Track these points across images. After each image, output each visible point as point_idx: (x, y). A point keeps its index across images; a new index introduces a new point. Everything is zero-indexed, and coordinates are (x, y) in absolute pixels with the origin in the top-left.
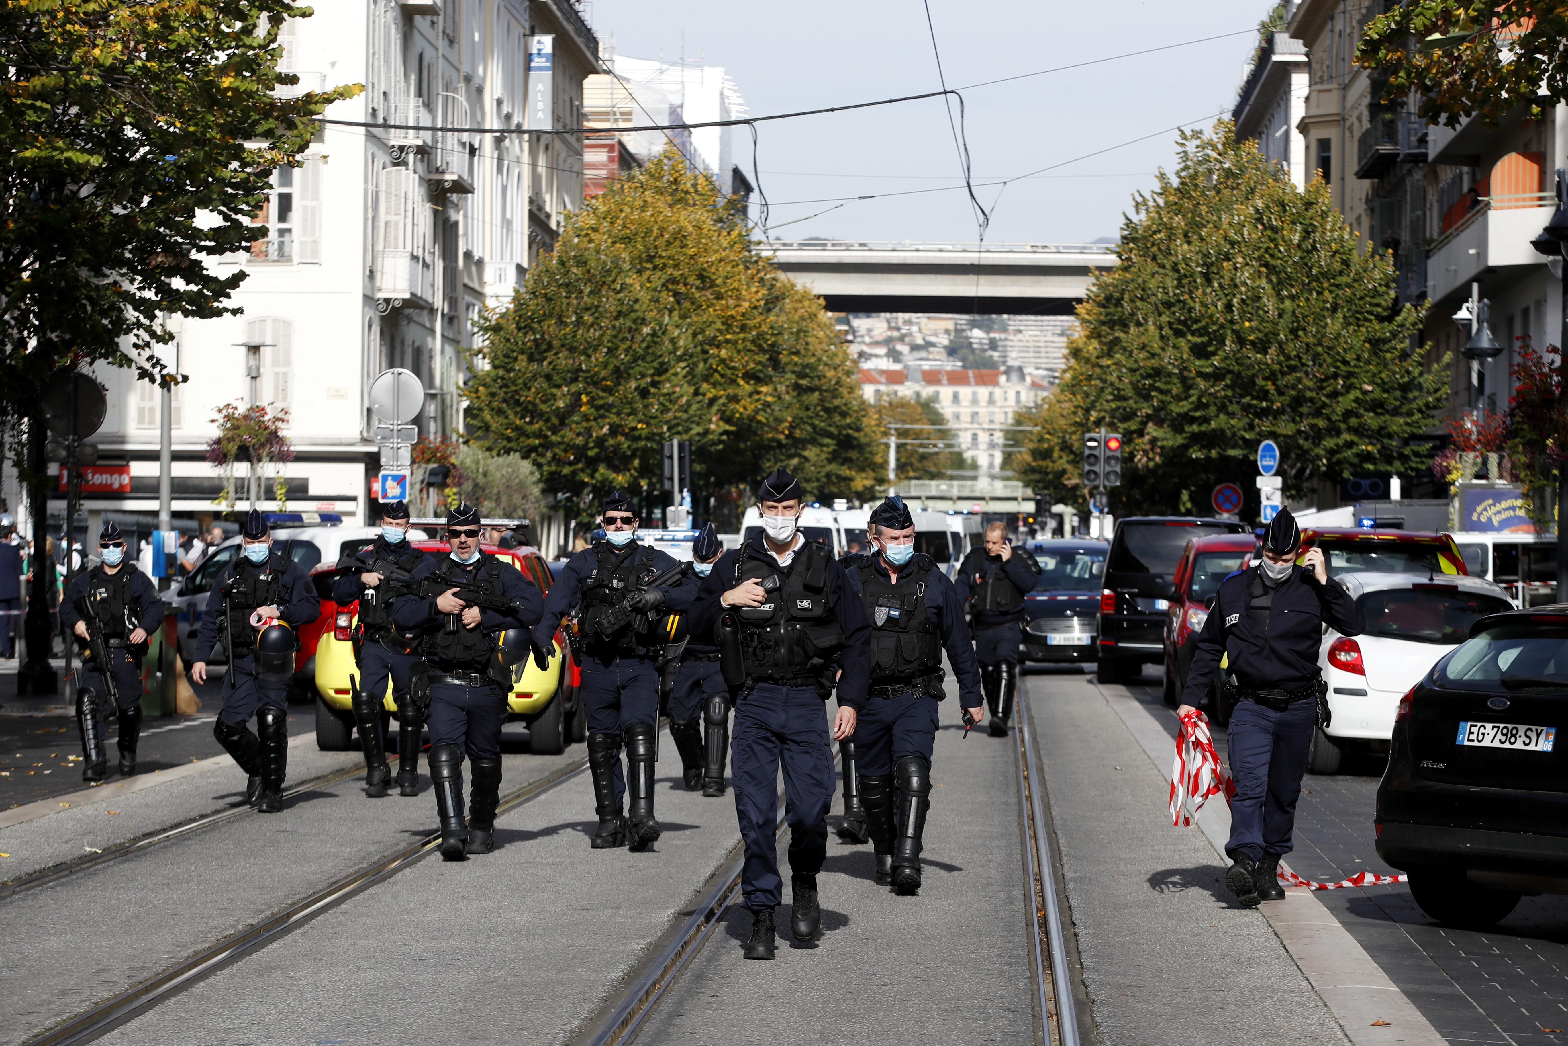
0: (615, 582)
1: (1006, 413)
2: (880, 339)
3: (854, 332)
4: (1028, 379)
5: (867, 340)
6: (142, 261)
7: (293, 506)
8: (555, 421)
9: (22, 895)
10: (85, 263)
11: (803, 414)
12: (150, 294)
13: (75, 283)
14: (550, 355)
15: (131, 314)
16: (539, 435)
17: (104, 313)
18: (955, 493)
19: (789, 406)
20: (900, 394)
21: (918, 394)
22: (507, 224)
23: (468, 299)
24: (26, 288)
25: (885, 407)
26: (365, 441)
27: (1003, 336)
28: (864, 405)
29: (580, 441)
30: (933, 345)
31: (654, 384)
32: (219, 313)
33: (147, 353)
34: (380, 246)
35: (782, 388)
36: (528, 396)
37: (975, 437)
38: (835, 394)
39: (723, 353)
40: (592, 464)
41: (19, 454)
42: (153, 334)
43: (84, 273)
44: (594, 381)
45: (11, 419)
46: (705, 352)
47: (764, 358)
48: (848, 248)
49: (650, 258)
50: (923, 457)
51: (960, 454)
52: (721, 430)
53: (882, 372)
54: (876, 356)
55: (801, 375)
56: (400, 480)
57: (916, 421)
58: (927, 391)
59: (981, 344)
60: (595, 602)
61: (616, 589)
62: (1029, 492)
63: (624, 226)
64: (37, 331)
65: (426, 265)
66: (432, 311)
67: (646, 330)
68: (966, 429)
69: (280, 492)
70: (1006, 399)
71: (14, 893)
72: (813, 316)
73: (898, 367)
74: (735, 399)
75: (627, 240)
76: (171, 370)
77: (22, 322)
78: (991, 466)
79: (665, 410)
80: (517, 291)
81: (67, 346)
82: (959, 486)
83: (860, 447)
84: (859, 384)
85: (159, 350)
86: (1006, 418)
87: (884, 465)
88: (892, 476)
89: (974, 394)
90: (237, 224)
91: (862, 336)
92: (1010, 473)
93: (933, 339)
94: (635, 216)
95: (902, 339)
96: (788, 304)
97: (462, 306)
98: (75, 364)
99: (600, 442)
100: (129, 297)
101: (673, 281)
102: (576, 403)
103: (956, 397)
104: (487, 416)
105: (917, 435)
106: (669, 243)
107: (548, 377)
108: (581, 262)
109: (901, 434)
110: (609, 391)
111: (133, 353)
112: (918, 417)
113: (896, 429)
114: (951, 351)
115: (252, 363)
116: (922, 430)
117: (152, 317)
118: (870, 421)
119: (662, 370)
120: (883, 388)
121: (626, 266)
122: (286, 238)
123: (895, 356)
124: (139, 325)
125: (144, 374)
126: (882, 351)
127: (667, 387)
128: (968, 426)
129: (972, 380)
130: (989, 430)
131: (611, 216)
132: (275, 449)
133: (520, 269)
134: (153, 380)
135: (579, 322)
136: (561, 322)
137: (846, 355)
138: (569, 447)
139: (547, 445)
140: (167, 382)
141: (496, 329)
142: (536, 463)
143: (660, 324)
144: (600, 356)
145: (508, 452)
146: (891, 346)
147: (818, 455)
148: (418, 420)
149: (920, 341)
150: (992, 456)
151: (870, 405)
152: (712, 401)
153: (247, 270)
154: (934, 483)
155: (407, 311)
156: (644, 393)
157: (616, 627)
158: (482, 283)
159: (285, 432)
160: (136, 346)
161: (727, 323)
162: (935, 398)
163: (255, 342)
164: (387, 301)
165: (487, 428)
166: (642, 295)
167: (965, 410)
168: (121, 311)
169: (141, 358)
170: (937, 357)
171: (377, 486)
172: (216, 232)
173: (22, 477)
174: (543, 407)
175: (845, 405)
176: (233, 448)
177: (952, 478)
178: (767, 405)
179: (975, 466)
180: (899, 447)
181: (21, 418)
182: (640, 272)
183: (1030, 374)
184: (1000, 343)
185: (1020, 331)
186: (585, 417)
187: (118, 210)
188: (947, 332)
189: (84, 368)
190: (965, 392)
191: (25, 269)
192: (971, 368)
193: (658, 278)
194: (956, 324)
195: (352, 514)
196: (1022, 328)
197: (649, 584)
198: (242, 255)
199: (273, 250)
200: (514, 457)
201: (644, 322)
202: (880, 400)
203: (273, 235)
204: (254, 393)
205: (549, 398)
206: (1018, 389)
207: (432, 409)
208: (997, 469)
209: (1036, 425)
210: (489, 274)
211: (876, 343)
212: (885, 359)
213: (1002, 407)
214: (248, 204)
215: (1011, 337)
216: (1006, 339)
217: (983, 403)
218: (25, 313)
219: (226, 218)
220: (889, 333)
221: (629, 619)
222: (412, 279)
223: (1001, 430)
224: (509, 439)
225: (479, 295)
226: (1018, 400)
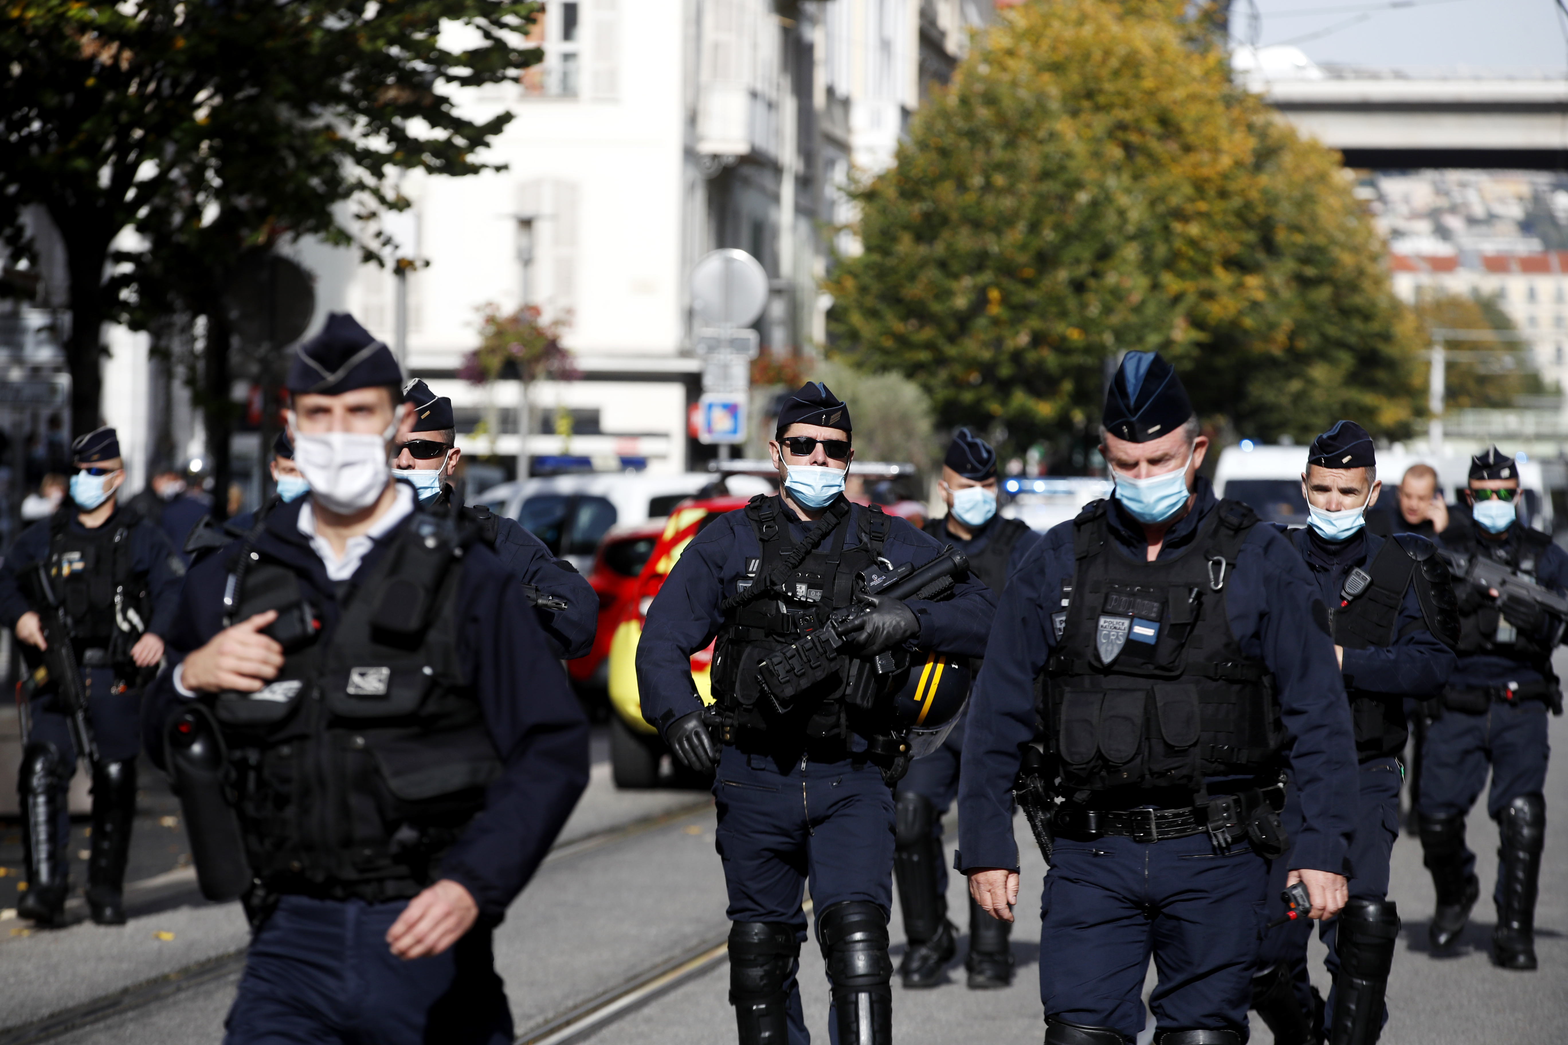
0: (801, 589)
2: (1422, 208)
3: (1381, 198)
5: (1403, 210)
6: (366, 96)
7: (581, 446)
8: (952, 326)
9: (190, 993)
10: (285, 98)
11: (1308, 317)
12: (379, 144)
13: (272, 127)
14: (946, 234)
15: (352, 171)
16: (929, 346)
17: (313, 169)
19: (1286, 306)
20: (1450, 288)
21: (1476, 288)
22: (886, 45)
23: (829, 152)
24: (202, 132)
25: (1428, 308)
26: (684, 353)
28: (1396, 307)
29: (986, 355)
30: (1499, 217)
31: (1094, 274)
32: (475, 169)
33: (373, 227)
34: (705, 76)
35: (1278, 280)
36: (914, 291)
37: (1559, 347)
38: (1354, 287)
39: (1194, 229)
40: (1004, 388)
41: (192, 369)
42: (382, 200)
43: (285, 113)
44: (1007, 270)
45: (180, 319)
46: (1168, 228)
47: (1250, 236)
48: (1375, 76)
49: (1090, 95)
50: (1483, 380)
51: (1536, 375)
52: (1189, 340)
53: (1424, 257)
54: (1416, 234)
55: (1305, 261)
56: (732, 409)
57: (1474, 327)
58: (1489, 284)
60: (757, 634)
61: (804, 605)
63: (1054, 49)
64: (219, 194)
65: (771, 106)
66: (777, 169)
67: (1083, 197)
68: (1547, 338)
69: (562, 424)
71: (179, 990)
72: (1322, 178)
73: (1447, 249)
74: (1208, 295)
75: (1057, 68)
76: (407, 251)
77: (197, 182)
79: (1107, 310)
80: (900, 143)
81: (259, 217)
83: (1391, 364)
84: (1389, 275)
85: (391, 221)
87: (1424, 391)
88: (1437, 405)
89: (1559, 286)
90: (500, 45)
91: (1396, 206)
93: (1498, 210)
94: (1069, 33)
96: (1287, 159)
97: (820, 162)
98: (271, 242)
99: (1017, 356)
100: (347, 147)
101: (1122, 126)
102: (980, 302)
103: (1532, 295)
104: (856, 319)
105: (1474, 346)
106: (1116, 74)
107: (943, 265)
108: (990, 100)
109: (1452, 345)
110: (1029, 283)
111: (354, 228)
112: (1475, 322)
113: (1443, 339)
114: (1527, 226)
115: (524, 242)
116: (1480, 340)
117: (379, 175)
118: (1405, 328)
119: (1105, 254)
120: (1425, 280)
121: (1054, 105)
122: (571, 65)
123: (1442, 233)
124: (361, 186)
125: (369, 256)
126: (1424, 226)
127: (1111, 279)
128: (1550, 333)
129: (1556, 267)
131: (1033, 35)
132: (555, 364)
133: (905, 112)
134: (382, 264)
135: (988, 187)
136: (962, 186)
137: (1370, 233)
138: (972, 364)
139: (941, 360)
140: (402, 268)
141: (869, 196)
142: (925, 386)
143: (1102, 187)
144: (1017, 234)
145: (884, 368)
146: (1437, 219)
147: (1329, 376)
148: (759, 325)
149: (1480, 212)
151: (1406, 306)
152: (1177, 299)
153: (515, 109)
155: (747, 171)
156: (1079, 287)
157: (804, 683)
158: (848, 130)
159: (569, 341)
160: (359, 217)
161: (1200, 187)
162: (1501, 294)
163: (527, 212)
164: (715, 157)
165: (854, 336)
166: (1079, 148)
167: (1545, 310)
168: (335, 166)
169: (364, 232)
171: (699, 418)
172: (472, 58)
173: (197, 401)
174: (936, 307)
175: (1369, 303)
176: (495, 363)
177: (1524, 408)
178: (1255, 305)
180: (1448, 364)
181: (195, 316)
182: (1075, 113)
186: (996, 322)
187: (332, 23)
188: (1520, 198)
189: (285, 247)
190: (1545, 285)
191: (199, 105)
192: (1554, 249)
193: (1100, 123)
194: (1533, 186)
195: (662, 457)
197: (882, 592)
198: (508, 89)
199: (553, 83)
200: (894, 379)
201: (1077, 184)
202: (1420, 297)
203: (552, 60)
204: (527, 284)
205: (943, 294)
207: (778, 309)
210: (859, 117)
211: (1416, 215)
212: (1429, 238)
214: (517, 14)
218: (201, 168)
219: (487, 35)
220: (1435, 201)
221: (834, 666)
222: (751, 124)
224: (885, 352)
225: (844, 147)
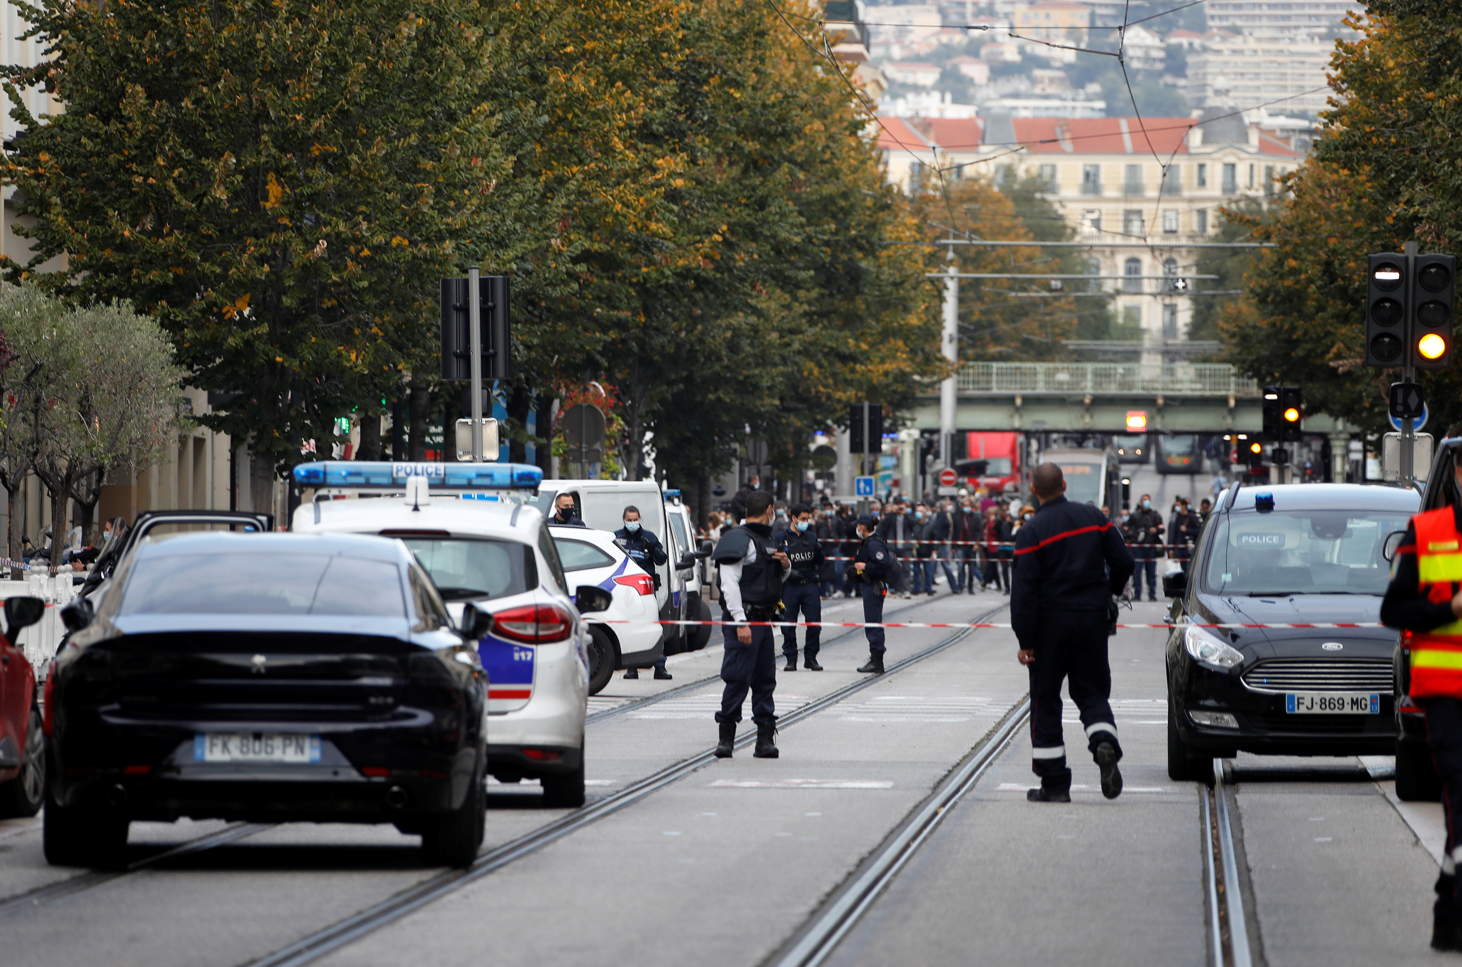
1: (1202, 213)
2: (924, 51)
4: (1254, 138)
5: (896, 52)
8: (209, 229)
11: (753, 216)
14: (197, 85)
16: (174, 259)
18: (1088, 388)
19: (722, 199)
20: (969, 171)
21: (1009, 172)
25: (933, 199)
27: (1197, 42)
28: (887, 196)
29: (263, 273)
30: (1044, 63)
31: (424, 149)
35: (707, 159)
36: (149, 174)
37: (1133, 264)
38: (824, 171)
39: (578, 81)
40: (291, 325)
44: (294, 143)
46: (537, 78)
50: (1021, 311)
51: (1101, 303)
52: (576, 250)
53: (927, 125)
54: (917, 89)
57: (1007, 232)
58: (1028, 165)
59: (1147, 59)
62: (1254, 390)
68: (1114, 249)
70: (1202, 182)
73: (964, 112)
74: (603, 182)
78: (1169, 330)
79: (449, 206)
82: (1096, 374)
84: (876, 150)
86: (1203, 225)
87: (933, 327)
88: (949, 351)
89: (1133, 170)
91: (887, 44)
92: (1210, 345)
93: (1041, 50)
95: (973, 51)
99: (309, 276)
102: (254, 191)
103: (1091, 177)
105: (1005, 261)
107: (193, 133)
109: (971, 258)
112: (1007, 223)
113: (956, 249)
114: (1081, 76)
116: (1014, 250)
118: (899, 231)
120: (928, 159)
123: (957, 87)
126: (928, 77)
127: (454, 156)
128: (1119, 241)
129: (1127, 141)
130: (1161, 249)
138: (240, 287)
139: (192, 283)
142: (167, 323)
144: (308, 86)
145: (106, 296)
146: (949, 64)
147: (788, 307)
149: (1011, 54)
150: (1172, 310)
151: (904, 198)
152: (553, 188)
154: (1041, 367)
156: (404, 168)
162: (1046, 180)
167: (1112, 207)
170: (1050, 90)
174: (184, 199)
175: (845, 196)
177: (1081, 356)
178: (674, 196)
179: (1134, 331)
180: (963, 288)
183: (1257, 125)
184: (1190, 59)
185: (1236, 31)
188: (1072, 31)
190: (1112, 167)
192: (1122, 114)
194: (1093, 16)
196: (1239, 23)
200: (120, 308)
202: (924, 186)
205: (196, 180)
206: (1231, 159)
208: (1182, 338)
209: (1268, 237)
211: (917, 60)
212: (936, 95)
213: (1191, 200)
215: (1215, 44)
216: (1205, 49)
217: (1152, 193)
220: (945, 39)
223: (1190, 250)
224: (108, 270)
226: (1230, 187)
